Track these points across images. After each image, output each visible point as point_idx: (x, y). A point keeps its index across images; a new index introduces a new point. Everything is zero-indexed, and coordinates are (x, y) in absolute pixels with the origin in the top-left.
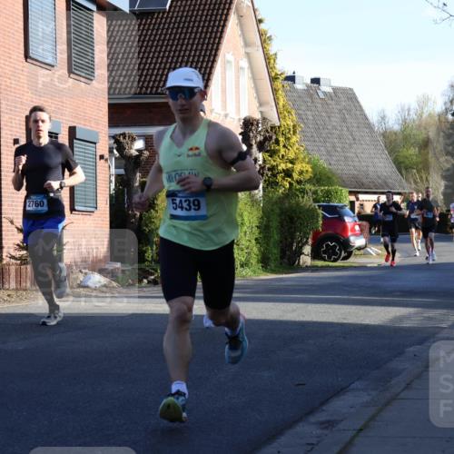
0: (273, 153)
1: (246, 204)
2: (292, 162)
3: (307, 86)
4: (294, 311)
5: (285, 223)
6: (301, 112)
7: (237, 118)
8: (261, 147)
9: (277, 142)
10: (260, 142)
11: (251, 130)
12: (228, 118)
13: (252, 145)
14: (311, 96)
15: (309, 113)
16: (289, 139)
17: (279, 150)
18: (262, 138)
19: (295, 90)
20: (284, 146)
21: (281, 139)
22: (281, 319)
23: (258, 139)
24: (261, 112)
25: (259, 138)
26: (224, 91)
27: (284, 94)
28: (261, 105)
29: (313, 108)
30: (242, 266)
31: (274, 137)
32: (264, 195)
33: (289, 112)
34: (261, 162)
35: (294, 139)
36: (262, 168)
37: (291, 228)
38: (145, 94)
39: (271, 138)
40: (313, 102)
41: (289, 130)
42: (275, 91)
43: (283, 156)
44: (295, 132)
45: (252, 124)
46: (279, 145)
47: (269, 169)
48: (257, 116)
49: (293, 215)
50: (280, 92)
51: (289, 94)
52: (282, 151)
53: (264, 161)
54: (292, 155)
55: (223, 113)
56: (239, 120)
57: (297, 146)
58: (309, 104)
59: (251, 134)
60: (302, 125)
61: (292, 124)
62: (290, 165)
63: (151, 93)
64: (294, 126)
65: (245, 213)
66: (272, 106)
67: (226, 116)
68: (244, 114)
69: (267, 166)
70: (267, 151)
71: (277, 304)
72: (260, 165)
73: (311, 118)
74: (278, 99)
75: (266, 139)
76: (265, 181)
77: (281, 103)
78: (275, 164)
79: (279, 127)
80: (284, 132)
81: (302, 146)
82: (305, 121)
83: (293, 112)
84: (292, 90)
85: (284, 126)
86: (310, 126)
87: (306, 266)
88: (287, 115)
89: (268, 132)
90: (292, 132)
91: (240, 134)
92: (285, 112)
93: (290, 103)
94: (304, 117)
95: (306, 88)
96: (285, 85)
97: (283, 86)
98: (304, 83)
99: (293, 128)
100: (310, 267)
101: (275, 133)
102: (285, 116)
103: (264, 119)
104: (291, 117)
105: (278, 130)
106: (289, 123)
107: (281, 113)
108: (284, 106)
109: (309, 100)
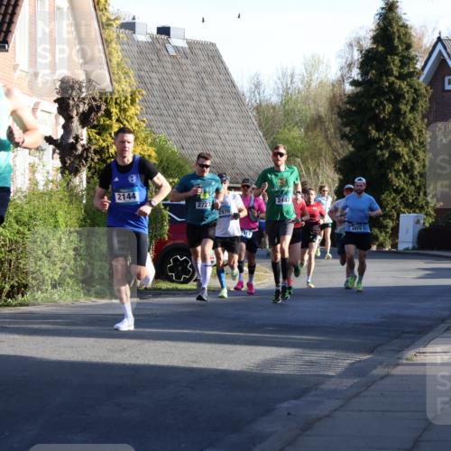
0: (102, 130)
1: (61, 200)
3: (152, 38)
4: (124, 350)
6: (142, 73)
7: (50, 79)
8: (85, 120)
9: (108, 114)
10: (83, 113)
11: (71, 96)
12: (39, 78)
13: (72, 117)
14: (157, 52)
15: (153, 75)
16: (125, 110)
17: (110, 126)
18: (87, 107)
19: (135, 43)
20: (118, 120)
21: (114, 110)
23: (81, 110)
24: (87, 74)
25: (83, 108)
27: (119, 48)
28: (86, 61)
29: (160, 69)
31: (103, 107)
32: (88, 189)
33: (126, 73)
34: (84, 142)
35: (132, 111)
36: (86, 149)
39: (99, 108)
40: (159, 60)
41: (126, 98)
42: (105, 42)
44: (133, 102)
45: (72, 88)
46: (110, 118)
47: (96, 152)
48: (81, 77)
50: (114, 45)
51: (126, 47)
53: (90, 140)
55: (31, 71)
56: (55, 81)
57: (136, 120)
58: (154, 63)
59: (71, 102)
60: (144, 92)
61: (130, 90)
64: (133, 94)
65: (60, 212)
66: (101, 64)
67: (36, 75)
68: (63, 72)
69: (93, 147)
70: (94, 127)
71: (101, 340)
72: (83, 146)
73: (157, 82)
74: (110, 54)
75: (91, 109)
76: (90, 168)
77: (115, 60)
78: (104, 144)
79: (111, 94)
80: (118, 101)
81: (144, 121)
82: (149, 86)
83: (131, 74)
84: (130, 42)
85: (119, 92)
86: (155, 93)
87: (145, 289)
88: (123, 77)
89: (95, 101)
90: (129, 102)
91: (56, 101)
92: (120, 73)
93: (128, 60)
94: (147, 80)
95: (150, 40)
96: (121, 35)
97: (118, 36)
98: (147, 34)
99: (131, 96)
100: (150, 289)
101: (106, 102)
102: (120, 78)
103: (90, 81)
104: (128, 80)
105: (109, 97)
106: (125, 88)
107: (114, 74)
108: (118, 64)
109: (155, 57)
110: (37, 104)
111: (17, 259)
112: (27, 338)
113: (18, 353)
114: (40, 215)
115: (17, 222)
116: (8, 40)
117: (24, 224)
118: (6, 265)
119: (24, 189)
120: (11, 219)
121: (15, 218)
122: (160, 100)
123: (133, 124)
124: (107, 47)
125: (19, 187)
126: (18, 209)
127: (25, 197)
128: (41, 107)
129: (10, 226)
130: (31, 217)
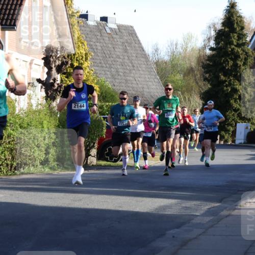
0: (69, 75)
1: (46, 115)
3: (98, 23)
4: (80, 200)
6: (92, 43)
8: (59, 69)
9: (72, 66)
10: (59, 65)
11: (51, 56)
13: (52, 68)
14: (100, 31)
15: (98, 44)
16: (82, 64)
18: (60, 62)
19: (88, 26)
21: (76, 64)
22: (70, 206)
25: (58, 63)
27: (78, 28)
29: (102, 41)
31: (70, 62)
33: (82, 43)
34: (59, 82)
35: (86, 65)
36: (60, 86)
39: (67, 63)
40: (101, 36)
41: (82, 57)
42: (71, 26)
44: (86, 59)
45: (52, 51)
50: (76, 27)
51: (83, 28)
53: (62, 81)
57: (88, 70)
58: (98, 37)
59: (51, 59)
60: (93, 54)
61: (84, 52)
64: (86, 54)
65: (45, 122)
69: (64, 85)
70: (64, 73)
71: (67, 194)
72: (58, 84)
73: (100, 48)
74: (74, 32)
75: (63, 63)
77: (76, 36)
78: (70, 83)
79: (74, 55)
80: (78, 59)
81: (92, 70)
82: (95, 50)
83: (85, 43)
84: (85, 26)
85: (78, 53)
86: (99, 54)
87: (93, 165)
88: (80, 45)
89: (65, 58)
90: (84, 59)
91: (43, 59)
92: (79, 43)
93: (84, 36)
94: (94, 47)
95: (96, 24)
96: (80, 22)
97: (78, 22)
98: (94, 21)
99: (85, 56)
100: (95, 166)
101: (71, 59)
102: (79, 46)
103: (62, 47)
104: (83, 47)
105: (73, 56)
106: (82, 51)
107: (76, 43)
108: (78, 38)
109: (99, 34)
110: (32, 60)
112: (26, 193)
113: (21, 202)
114: (33, 123)
115: (21, 127)
116: (17, 24)
117: (25, 128)
118: (14, 151)
119: (25, 108)
120: (17, 125)
121: (20, 125)
122: (101, 58)
123: (86, 72)
124: (72, 28)
125: (22, 107)
126: (21, 120)
127: (25, 113)
128: (34, 62)
129: (17, 130)
130: (28, 124)
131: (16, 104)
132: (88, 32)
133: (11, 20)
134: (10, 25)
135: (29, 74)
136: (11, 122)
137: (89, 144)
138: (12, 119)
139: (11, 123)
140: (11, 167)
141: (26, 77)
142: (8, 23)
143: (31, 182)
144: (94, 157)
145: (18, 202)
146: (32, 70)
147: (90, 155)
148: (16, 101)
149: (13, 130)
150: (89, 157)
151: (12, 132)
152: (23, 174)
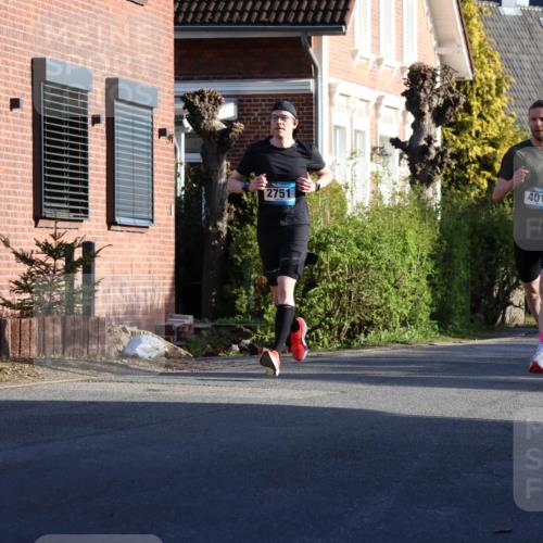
0: (460, 128)
1: (411, 216)
2: (494, 143)
3: (523, 11)
4: (493, 403)
5: (480, 250)
6: (510, 56)
7: (397, 66)
8: (439, 117)
9: (468, 108)
10: (438, 107)
11: (422, 87)
12: (382, 66)
13: (424, 114)
14: (529, 28)
15: (524, 57)
16: (488, 103)
17: (470, 124)
18: (441, 101)
19: (502, 18)
20: (480, 116)
21: (475, 103)
22: (470, 417)
23: (435, 104)
24: (441, 57)
25: (437, 102)
26: (376, 20)
27: (481, 24)
28: (440, 43)
29: (533, 50)
30: (404, 324)
31: (463, 100)
32: (444, 202)
33: (490, 56)
34: (438, 144)
35: (498, 104)
36: (441, 153)
37: (491, 259)
38: (239, 22)
39: (457, 101)
40: (532, 38)
41: (490, 87)
42: (465, 19)
43: (477, 133)
44: (499, 92)
45: (424, 77)
46: (470, 113)
47: (453, 156)
48: (434, 63)
49: (496, 237)
50: (475, 21)
51: (490, 23)
52: (477, 125)
53: (445, 141)
54: (493, 132)
55: (373, 57)
56: (402, 69)
57: (503, 115)
58: (525, 42)
59: (422, 95)
60: (513, 80)
61: (494, 77)
62: (490, 150)
63: (249, 22)
64: (498, 81)
65: (410, 232)
66: (459, 46)
67: (379, 62)
68: (411, 59)
69: (450, 151)
70: (450, 125)
71: (464, 390)
72: (437, 149)
73: (528, 66)
74: (470, 32)
75: (447, 103)
76: (445, 176)
77: (476, 40)
78: (463, 146)
79: (472, 83)
80: (480, 92)
81: (512, 116)
82: (519, 71)
83: (497, 56)
84: (496, 17)
85: (481, 80)
86: (527, 80)
87: (517, 325)
88: (486, 61)
89: (452, 92)
90: (493, 92)
91: (403, 94)
92: (483, 57)
93: (492, 40)
94: (516, 64)
95: (521, 14)
96: (485, 9)
97: (481, 10)
98: (517, 6)
99: (497, 85)
100: (522, 327)
101: (465, 93)
102: (482, 63)
103: (445, 68)
104: (492, 64)
105: (469, 87)
106: (489, 75)
107: (475, 57)
108: (481, 45)
109: (526, 35)
110: (380, 99)
111: (359, 290)
112: (373, 387)
113: (365, 407)
114: (386, 235)
115: (358, 245)
116: (346, 19)
117: (366, 247)
118: (346, 297)
119: (366, 204)
120: (351, 241)
121: (356, 239)
122: (531, 88)
123: (499, 120)
124: (467, 24)
125: (360, 200)
126: (360, 229)
127: (367, 213)
128: (385, 102)
129: (350, 250)
130: (374, 239)
131: (348, 196)
132: (502, 32)
133: (334, 12)
134: (332, 22)
135: (374, 128)
136: (337, 234)
137: (508, 279)
138: (339, 227)
139: (336, 237)
140: (340, 331)
141: (368, 136)
142: (328, 19)
143: (384, 363)
144: (519, 307)
145: (356, 407)
146: (380, 119)
147: (511, 304)
148: (347, 188)
149: (342, 251)
150: (509, 308)
151: (339, 254)
152: (364, 346)
